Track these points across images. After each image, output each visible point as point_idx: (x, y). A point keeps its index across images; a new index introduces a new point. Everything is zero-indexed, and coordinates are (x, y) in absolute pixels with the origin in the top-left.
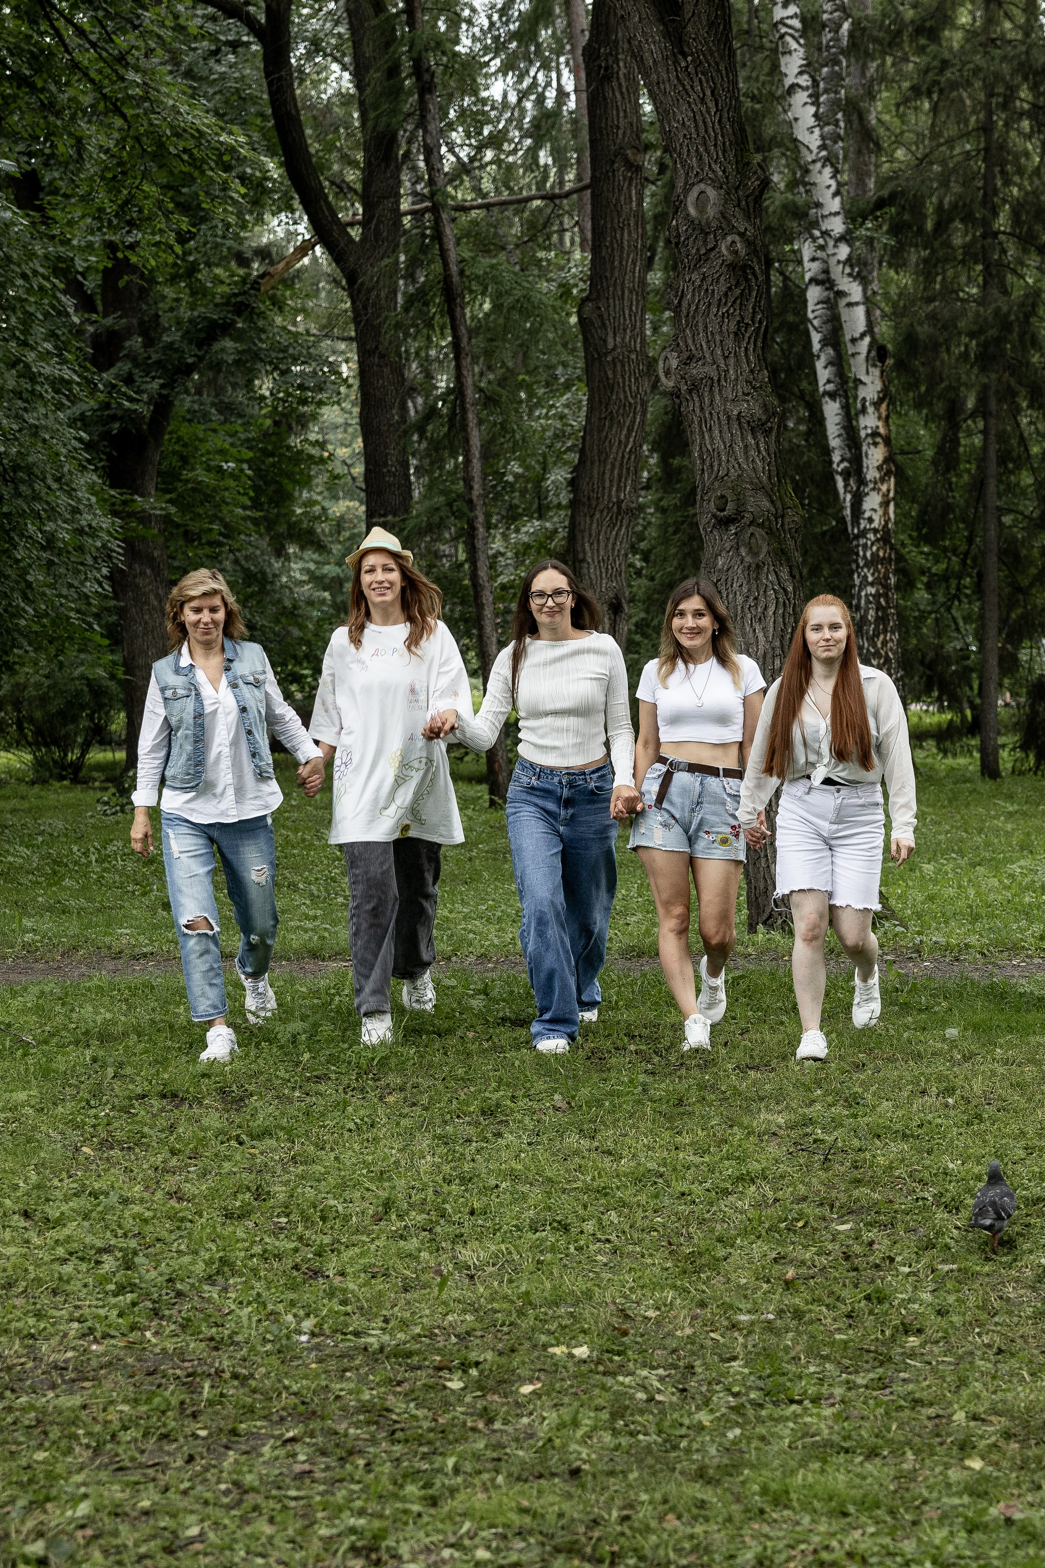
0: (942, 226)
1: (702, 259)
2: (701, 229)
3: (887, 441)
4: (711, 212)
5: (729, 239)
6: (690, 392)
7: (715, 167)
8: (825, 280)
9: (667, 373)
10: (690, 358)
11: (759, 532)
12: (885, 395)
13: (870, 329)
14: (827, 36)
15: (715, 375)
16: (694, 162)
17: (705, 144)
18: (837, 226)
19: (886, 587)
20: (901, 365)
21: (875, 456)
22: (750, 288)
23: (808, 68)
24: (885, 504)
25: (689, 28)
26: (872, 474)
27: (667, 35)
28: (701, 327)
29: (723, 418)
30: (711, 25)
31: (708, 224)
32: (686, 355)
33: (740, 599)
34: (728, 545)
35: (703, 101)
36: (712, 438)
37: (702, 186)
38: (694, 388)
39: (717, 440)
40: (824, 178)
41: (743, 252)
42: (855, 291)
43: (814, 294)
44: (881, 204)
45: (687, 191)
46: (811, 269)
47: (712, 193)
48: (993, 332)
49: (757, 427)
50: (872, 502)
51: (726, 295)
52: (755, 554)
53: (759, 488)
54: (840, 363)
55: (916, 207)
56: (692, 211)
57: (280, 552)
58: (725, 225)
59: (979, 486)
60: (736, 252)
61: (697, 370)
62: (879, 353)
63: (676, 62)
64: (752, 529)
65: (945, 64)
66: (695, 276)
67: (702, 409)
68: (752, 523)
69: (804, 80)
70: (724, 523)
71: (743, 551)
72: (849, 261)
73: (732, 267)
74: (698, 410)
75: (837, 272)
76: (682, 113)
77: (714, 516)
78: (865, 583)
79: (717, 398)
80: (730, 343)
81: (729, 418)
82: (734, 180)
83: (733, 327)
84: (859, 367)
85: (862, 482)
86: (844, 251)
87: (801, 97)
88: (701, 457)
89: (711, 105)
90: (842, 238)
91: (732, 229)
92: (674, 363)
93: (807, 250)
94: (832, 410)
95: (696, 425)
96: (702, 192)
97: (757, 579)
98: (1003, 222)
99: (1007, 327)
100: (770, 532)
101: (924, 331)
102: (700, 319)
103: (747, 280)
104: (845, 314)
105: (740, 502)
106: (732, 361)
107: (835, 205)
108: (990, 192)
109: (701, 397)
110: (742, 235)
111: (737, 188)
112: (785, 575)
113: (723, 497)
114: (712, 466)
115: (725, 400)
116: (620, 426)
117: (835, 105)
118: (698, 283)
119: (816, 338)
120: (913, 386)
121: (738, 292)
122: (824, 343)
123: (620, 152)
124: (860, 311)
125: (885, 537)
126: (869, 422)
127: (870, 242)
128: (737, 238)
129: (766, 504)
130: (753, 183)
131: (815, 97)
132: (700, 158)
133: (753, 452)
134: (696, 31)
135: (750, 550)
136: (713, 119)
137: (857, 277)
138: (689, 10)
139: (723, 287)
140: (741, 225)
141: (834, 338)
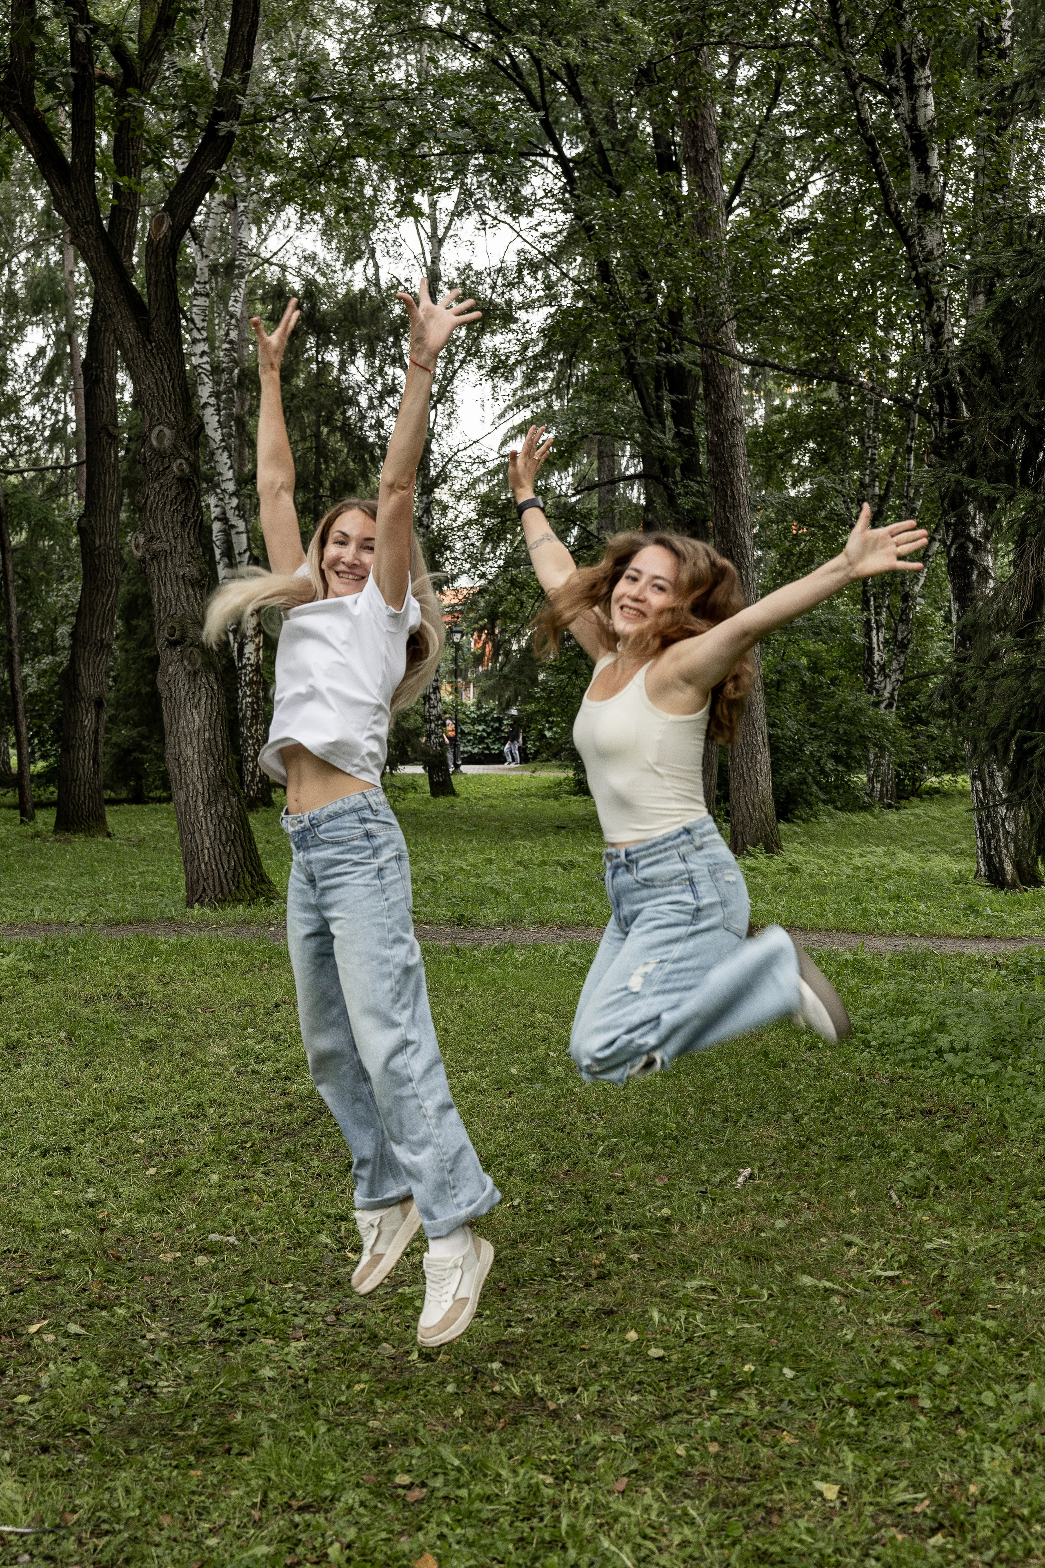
1: (160, 474)
2: (160, 454)
4: (167, 443)
5: (178, 462)
6: (152, 559)
7: (170, 415)
8: (223, 519)
9: (137, 547)
10: (152, 538)
11: (196, 651)
13: (249, 549)
14: (225, 376)
15: (168, 548)
16: (156, 411)
17: (163, 400)
18: (231, 487)
19: (258, 698)
22: (191, 494)
23: (216, 395)
24: (257, 650)
25: (154, 325)
26: (250, 632)
27: (138, 328)
28: (159, 518)
29: (173, 577)
30: (168, 323)
31: (165, 452)
32: (149, 536)
33: (183, 693)
34: (176, 658)
35: (162, 372)
36: (166, 590)
37: (161, 427)
38: (155, 557)
39: (169, 591)
40: (223, 458)
41: (187, 471)
42: (241, 525)
43: (217, 526)
45: (151, 430)
46: (215, 512)
47: (167, 431)
49: (194, 583)
50: (249, 648)
51: (176, 498)
52: (194, 665)
53: (196, 622)
56: (154, 442)
58: (175, 452)
60: (182, 471)
61: (156, 546)
62: (254, 561)
63: (145, 346)
64: (192, 648)
65: (293, 396)
66: (156, 485)
67: (159, 571)
68: (192, 644)
69: (212, 401)
70: (173, 644)
71: (186, 662)
72: (237, 508)
73: (180, 479)
74: (157, 571)
75: (230, 514)
76: (149, 380)
77: (167, 640)
78: (245, 695)
79: (170, 564)
80: (178, 529)
81: (177, 577)
82: (182, 425)
83: (180, 519)
85: (244, 637)
86: (235, 502)
87: (210, 410)
88: (158, 601)
89: (167, 375)
90: (234, 494)
91: (181, 456)
92: (141, 541)
93: (212, 501)
95: (155, 581)
96: (161, 431)
97: (195, 680)
100: (204, 651)
102: (159, 512)
103: (190, 489)
104: (235, 538)
105: (184, 632)
106: (179, 540)
107: (230, 474)
108: (318, 471)
109: (159, 563)
110: (186, 459)
111: (184, 429)
112: (212, 678)
113: (173, 627)
114: (165, 608)
115: (175, 565)
116: (103, 594)
117: (230, 416)
118: (158, 489)
119: (217, 552)
121: (183, 496)
122: (223, 555)
123: (105, 427)
124: (244, 537)
125: (257, 669)
128: (183, 461)
130: (193, 428)
131: (218, 410)
132: (160, 410)
133: (192, 600)
134: (158, 326)
135: (190, 662)
136: (168, 384)
137: (242, 517)
138: (153, 313)
139: (174, 492)
140: (186, 453)
141: (229, 552)
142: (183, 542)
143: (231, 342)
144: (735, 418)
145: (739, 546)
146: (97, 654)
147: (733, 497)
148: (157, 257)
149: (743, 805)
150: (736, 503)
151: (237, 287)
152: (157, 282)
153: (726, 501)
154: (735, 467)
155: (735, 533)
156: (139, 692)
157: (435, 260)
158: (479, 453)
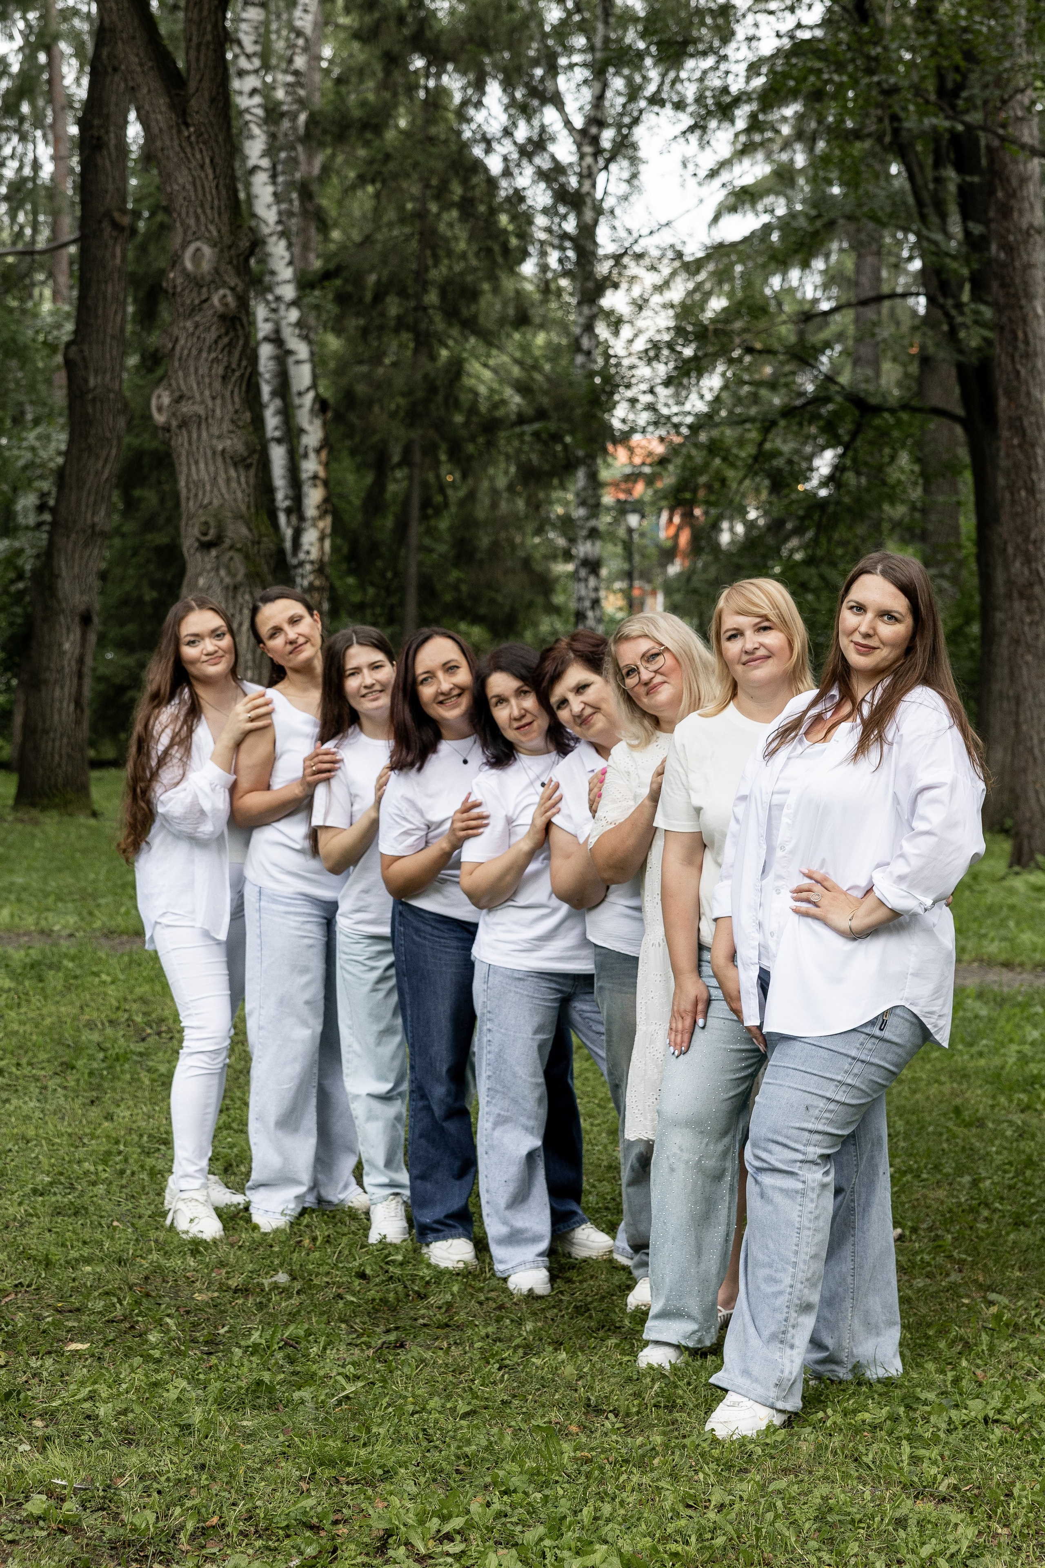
0: (379, 297)
1: (195, 310)
2: (196, 282)
3: (326, 483)
4: (206, 266)
5: (221, 292)
6: (180, 427)
7: (212, 228)
8: (277, 339)
9: (160, 409)
10: (181, 397)
11: (238, 557)
12: (326, 444)
13: (314, 386)
14: (286, 124)
15: (202, 412)
16: (192, 222)
17: (202, 206)
18: (288, 292)
20: (339, 418)
21: (314, 497)
22: (237, 337)
23: (270, 151)
24: (322, 539)
25: (193, 102)
26: (309, 512)
27: (172, 106)
28: (192, 369)
29: (209, 453)
30: (213, 100)
31: (203, 278)
32: (177, 394)
34: (209, 566)
35: (202, 167)
36: (198, 470)
37: (198, 244)
38: (184, 424)
39: (202, 472)
40: (279, 249)
41: (232, 305)
42: (302, 350)
43: (266, 351)
44: (327, 275)
45: (184, 247)
46: (264, 328)
47: (207, 250)
48: (420, 394)
49: (239, 462)
50: (310, 537)
51: (216, 342)
52: (233, 576)
53: (238, 517)
54: (287, 413)
55: (358, 280)
56: (189, 265)
58: (217, 279)
59: (402, 527)
60: (226, 305)
61: (186, 408)
62: (322, 406)
63: (179, 132)
64: (231, 553)
66: (189, 324)
67: (190, 443)
68: (232, 547)
69: (265, 163)
70: (206, 546)
71: (223, 573)
72: (299, 324)
73: (223, 317)
74: (186, 444)
75: (287, 333)
76: (183, 178)
77: (198, 540)
79: (204, 434)
80: (217, 385)
81: (214, 453)
82: (227, 241)
83: (221, 371)
84: (302, 418)
85: (302, 518)
86: (294, 315)
87: (261, 177)
88: (187, 485)
89: (210, 171)
90: (295, 303)
91: (224, 284)
92: (166, 401)
93: (262, 312)
94: (278, 455)
95: (183, 459)
96: (198, 250)
97: (234, 598)
98: (432, 297)
99: (433, 389)
100: (247, 557)
101: (360, 389)
102: (191, 363)
103: (235, 330)
104: (293, 370)
105: (221, 529)
106: (219, 402)
107: (287, 273)
109: (189, 433)
110: (233, 289)
111: (230, 247)
113: (206, 523)
114: (196, 495)
115: (211, 436)
116: (97, 457)
117: (290, 185)
118: (191, 330)
119: (266, 390)
120: (350, 436)
121: (226, 340)
122: (274, 394)
123: (108, 214)
124: (306, 368)
125: (320, 569)
126: (311, 466)
127: (317, 307)
128: (228, 292)
129: (244, 531)
130: (245, 244)
131: (274, 177)
132: (197, 219)
133: (234, 485)
134: (199, 105)
135: (229, 572)
136: (210, 184)
137: (306, 338)
138: (192, 85)
139: (213, 335)
140: (233, 280)
141: (283, 388)
142: (224, 405)
143: (296, 73)
144: (1031, 226)
145: (1033, 413)
146: (86, 545)
147: (1027, 342)
148: (201, 10)
149: (1031, 794)
150: (1031, 349)
152: (199, 45)
153: (1016, 348)
154: (1030, 297)
155: (1028, 394)
156: (140, 601)
158: (670, 240)
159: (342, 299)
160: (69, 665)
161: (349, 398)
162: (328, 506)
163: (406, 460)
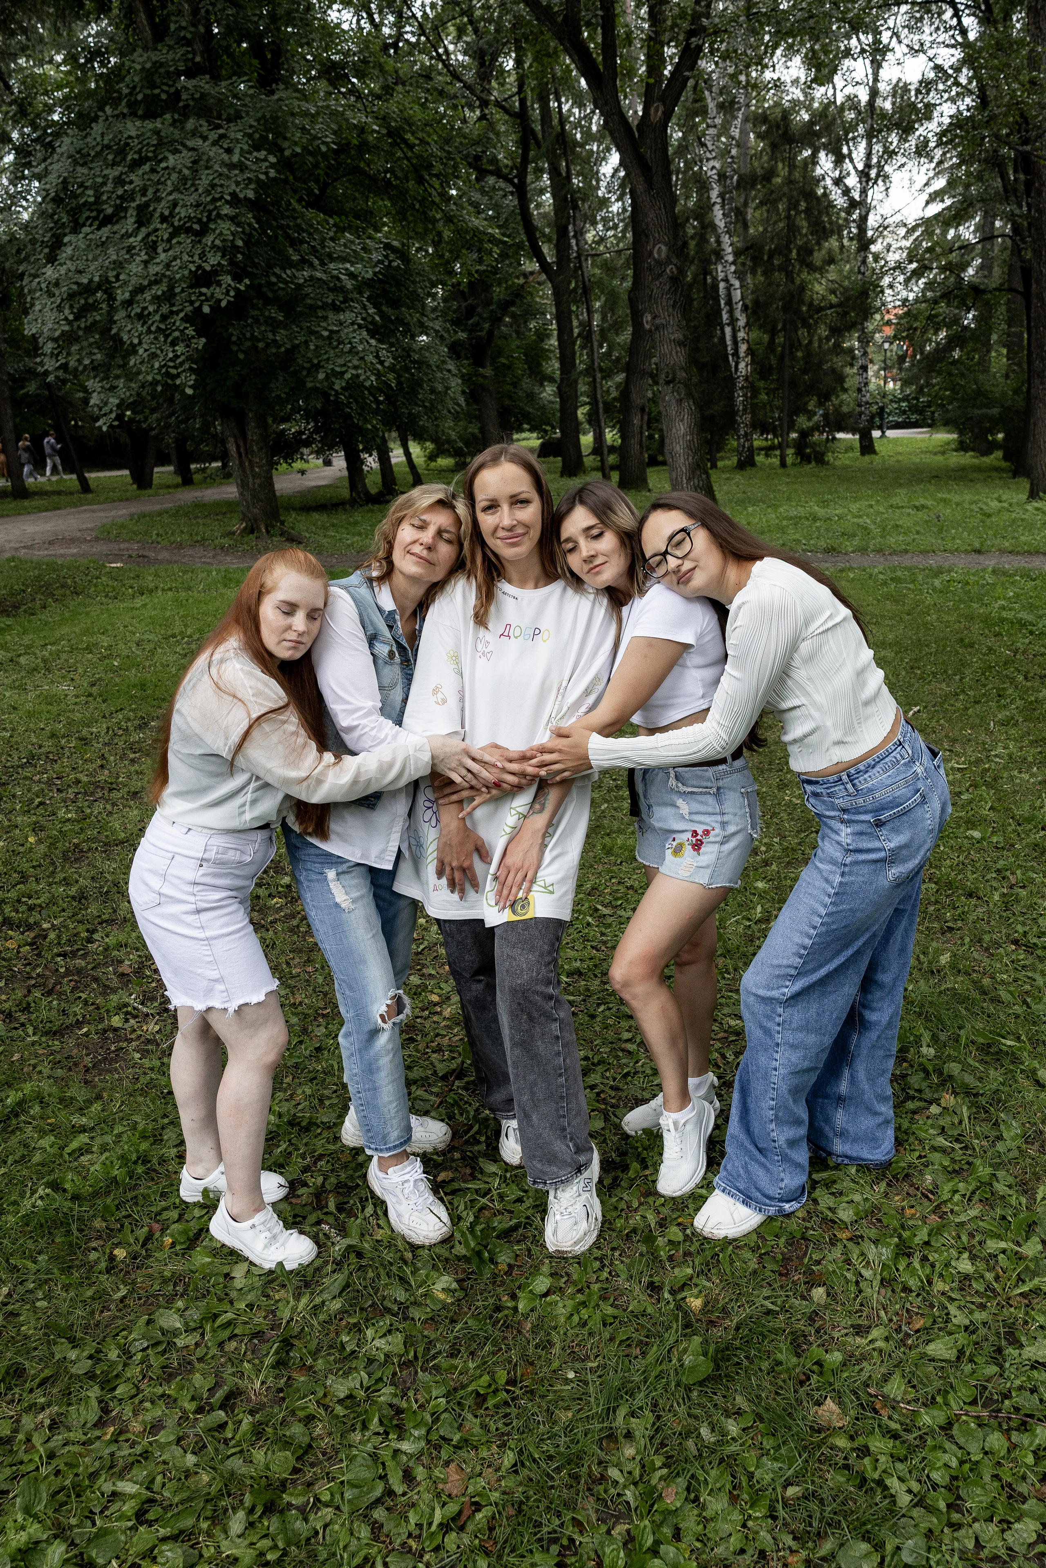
0: (770, 257)
1: (660, 275)
2: (659, 263)
3: (748, 342)
4: (663, 255)
5: (670, 267)
6: (656, 330)
7: (665, 237)
8: (726, 280)
9: (647, 322)
10: (656, 316)
11: (682, 386)
12: (748, 324)
13: (743, 299)
15: (665, 323)
16: (657, 235)
17: (661, 228)
18: (730, 258)
20: (754, 312)
21: (743, 348)
22: (678, 287)
23: (721, 195)
24: (747, 366)
25: (654, 178)
26: (742, 354)
28: (659, 303)
29: (668, 340)
31: (662, 261)
32: (653, 315)
33: (674, 412)
34: (669, 391)
35: (660, 209)
37: (660, 245)
38: (657, 328)
39: (665, 349)
40: (726, 239)
42: (737, 284)
43: (722, 285)
44: (747, 249)
45: (654, 248)
46: (721, 275)
47: (663, 248)
48: (788, 299)
49: (681, 344)
50: (742, 365)
51: (669, 290)
52: (680, 395)
53: (682, 368)
54: (731, 312)
55: (761, 248)
56: (656, 256)
57: (542, 385)
58: (669, 261)
60: (673, 272)
61: (658, 321)
62: (745, 308)
63: (650, 194)
64: (678, 385)
65: (772, 192)
66: (657, 283)
67: (660, 337)
68: (678, 382)
69: (719, 200)
70: (668, 383)
71: (675, 394)
72: (736, 272)
73: (671, 278)
74: (658, 337)
75: (730, 277)
76: (652, 215)
77: (664, 380)
79: (666, 332)
80: (670, 310)
81: (670, 340)
83: (672, 303)
84: (738, 314)
85: (739, 357)
86: (733, 268)
87: (717, 207)
88: (659, 356)
89: (663, 210)
90: (734, 263)
91: (672, 263)
92: (649, 318)
93: (720, 268)
94: (728, 330)
95: (658, 343)
96: (660, 248)
97: (680, 405)
98: (794, 254)
99: (793, 297)
100: (686, 386)
101: (762, 299)
102: (659, 300)
103: (677, 284)
104: (733, 293)
105: (674, 374)
106: (671, 317)
107: (730, 250)
109: (659, 332)
110: (675, 265)
111: (674, 246)
113: (667, 372)
114: (664, 360)
115: (669, 333)
117: (731, 209)
118: (658, 285)
119: (722, 302)
120: (758, 320)
121: (673, 289)
122: (726, 304)
124: (739, 292)
125: (746, 378)
126: (741, 335)
127: (743, 264)
128: (673, 267)
129: (684, 374)
130: (680, 243)
131: (723, 207)
133: (679, 354)
134: (657, 179)
135: (678, 393)
137: (738, 278)
138: (654, 171)
139: (668, 286)
140: (675, 261)
141: (729, 302)
142: (674, 318)
146: (641, 379)
151: (736, 118)
157: (876, 80)
159: (754, 259)
160: (636, 430)
161: (756, 302)
162: (750, 351)
163: (784, 329)
